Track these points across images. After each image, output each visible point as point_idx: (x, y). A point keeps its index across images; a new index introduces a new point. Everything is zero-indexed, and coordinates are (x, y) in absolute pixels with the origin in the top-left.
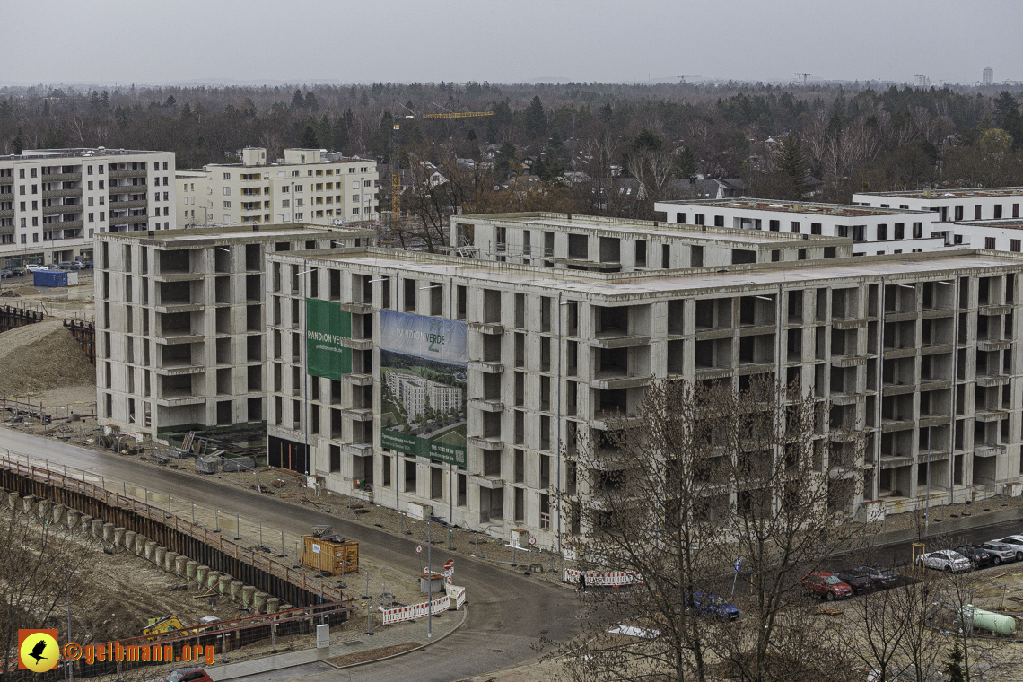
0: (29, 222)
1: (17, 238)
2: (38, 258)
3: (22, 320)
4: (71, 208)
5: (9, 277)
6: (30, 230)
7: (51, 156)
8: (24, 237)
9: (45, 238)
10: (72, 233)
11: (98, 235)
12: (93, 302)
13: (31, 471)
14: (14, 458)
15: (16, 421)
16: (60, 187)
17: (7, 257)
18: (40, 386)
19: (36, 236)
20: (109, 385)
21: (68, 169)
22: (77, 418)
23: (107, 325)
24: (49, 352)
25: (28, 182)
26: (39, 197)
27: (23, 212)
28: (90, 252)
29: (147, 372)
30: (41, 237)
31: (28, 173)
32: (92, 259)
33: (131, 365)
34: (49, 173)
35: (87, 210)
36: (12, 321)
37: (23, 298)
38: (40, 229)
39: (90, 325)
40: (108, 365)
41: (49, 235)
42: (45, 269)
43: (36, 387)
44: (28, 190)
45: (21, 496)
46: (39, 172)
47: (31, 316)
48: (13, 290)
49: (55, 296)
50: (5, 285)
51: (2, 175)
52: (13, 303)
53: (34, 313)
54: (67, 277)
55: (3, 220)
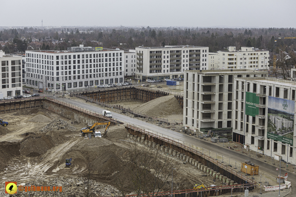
0: (166, 66)
1: (162, 71)
2: (168, 77)
3: (163, 95)
4: (178, 63)
5: (159, 82)
6: (166, 69)
7: (173, 48)
8: (164, 71)
9: (170, 71)
10: (178, 70)
11: (185, 71)
12: (183, 90)
13: (163, 139)
14: (159, 134)
15: (160, 124)
16: (175, 56)
17: (159, 76)
18: (167, 114)
19: (168, 70)
20: (187, 115)
21: (178, 51)
22: (177, 124)
23: (187, 97)
24: (170, 104)
25: (166, 55)
26: (169, 59)
27: (164, 63)
28: (183, 76)
29: (198, 112)
30: (169, 71)
31: (166, 52)
32: (183, 78)
33: (193, 109)
34: (172, 52)
35: (182, 63)
36: (160, 95)
37: (163, 88)
38: (169, 69)
39: (182, 97)
40: (187, 109)
41: (171, 70)
42: (170, 80)
43: (166, 114)
44: (166, 57)
45: (160, 146)
46: (169, 52)
48: (161, 86)
49: (172, 88)
50: (158, 85)
51: (159, 53)
52: (161, 90)
53: (166, 93)
54: (176, 83)
55: (159, 66)
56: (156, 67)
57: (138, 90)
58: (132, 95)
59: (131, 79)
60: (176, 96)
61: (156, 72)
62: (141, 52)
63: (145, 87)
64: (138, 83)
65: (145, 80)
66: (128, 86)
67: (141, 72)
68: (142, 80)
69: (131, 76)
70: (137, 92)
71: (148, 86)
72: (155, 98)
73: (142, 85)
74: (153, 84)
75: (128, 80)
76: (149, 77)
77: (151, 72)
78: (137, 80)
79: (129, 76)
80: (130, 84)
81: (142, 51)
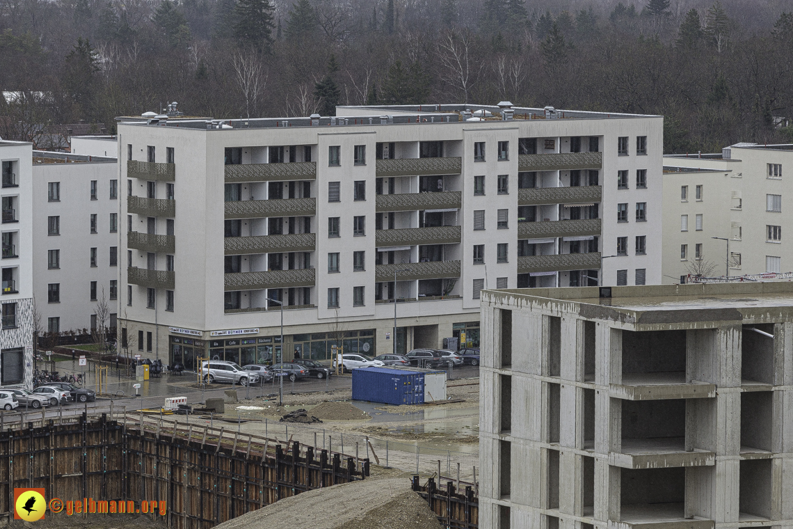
0: (347, 262)
1: (320, 295)
2: (364, 341)
3: (324, 475)
4: (436, 234)
5: (300, 379)
6: (347, 279)
7: (397, 121)
8: (334, 293)
9: (378, 298)
10: (439, 288)
11: (489, 293)
12: (476, 440)
16: (415, 187)
17: (297, 337)
19: (359, 292)
21: (433, 149)
23: (505, 492)
25: (347, 174)
26: (368, 208)
27: (334, 240)
28: (473, 329)
30: (370, 294)
31: (347, 156)
32: (477, 345)
34: (392, 156)
35: (470, 238)
36: (304, 477)
37: (328, 425)
38: (368, 279)
39: (468, 489)
41: (387, 290)
42: (377, 364)
44: (347, 192)
46: (370, 154)
47: (344, 465)
48: (308, 408)
49: (394, 425)
50: (288, 399)
51: (292, 160)
52: (308, 437)
53: (350, 460)
54: (423, 383)
55: (291, 256)
56: (275, 264)
57: (143, 440)
58: (97, 474)
59: (83, 361)
60: (423, 482)
61: (273, 305)
62: (161, 158)
63: (193, 419)
64: (137, 386)
65: (192, 365)
66: (65, 414)
67: (161, 301)
68: (166, 362)
69: (84, 338)
70: (134, 453)
71: (211, 409)
72: (266, 502)
73: (171, 403)
74: (252, 390)
75: (65, 368)
76: (221, 342)
77: (233, 302)
78: (133, 364)
79: (70, 339)
80: (75, 398)
81: (170, 151)
